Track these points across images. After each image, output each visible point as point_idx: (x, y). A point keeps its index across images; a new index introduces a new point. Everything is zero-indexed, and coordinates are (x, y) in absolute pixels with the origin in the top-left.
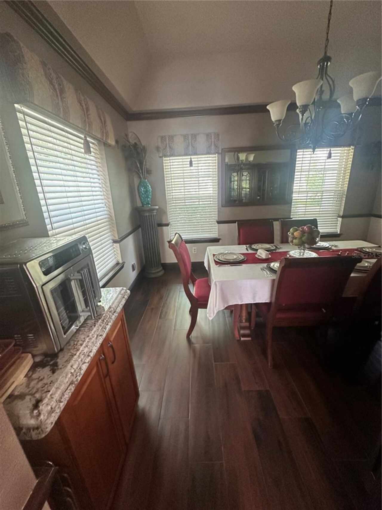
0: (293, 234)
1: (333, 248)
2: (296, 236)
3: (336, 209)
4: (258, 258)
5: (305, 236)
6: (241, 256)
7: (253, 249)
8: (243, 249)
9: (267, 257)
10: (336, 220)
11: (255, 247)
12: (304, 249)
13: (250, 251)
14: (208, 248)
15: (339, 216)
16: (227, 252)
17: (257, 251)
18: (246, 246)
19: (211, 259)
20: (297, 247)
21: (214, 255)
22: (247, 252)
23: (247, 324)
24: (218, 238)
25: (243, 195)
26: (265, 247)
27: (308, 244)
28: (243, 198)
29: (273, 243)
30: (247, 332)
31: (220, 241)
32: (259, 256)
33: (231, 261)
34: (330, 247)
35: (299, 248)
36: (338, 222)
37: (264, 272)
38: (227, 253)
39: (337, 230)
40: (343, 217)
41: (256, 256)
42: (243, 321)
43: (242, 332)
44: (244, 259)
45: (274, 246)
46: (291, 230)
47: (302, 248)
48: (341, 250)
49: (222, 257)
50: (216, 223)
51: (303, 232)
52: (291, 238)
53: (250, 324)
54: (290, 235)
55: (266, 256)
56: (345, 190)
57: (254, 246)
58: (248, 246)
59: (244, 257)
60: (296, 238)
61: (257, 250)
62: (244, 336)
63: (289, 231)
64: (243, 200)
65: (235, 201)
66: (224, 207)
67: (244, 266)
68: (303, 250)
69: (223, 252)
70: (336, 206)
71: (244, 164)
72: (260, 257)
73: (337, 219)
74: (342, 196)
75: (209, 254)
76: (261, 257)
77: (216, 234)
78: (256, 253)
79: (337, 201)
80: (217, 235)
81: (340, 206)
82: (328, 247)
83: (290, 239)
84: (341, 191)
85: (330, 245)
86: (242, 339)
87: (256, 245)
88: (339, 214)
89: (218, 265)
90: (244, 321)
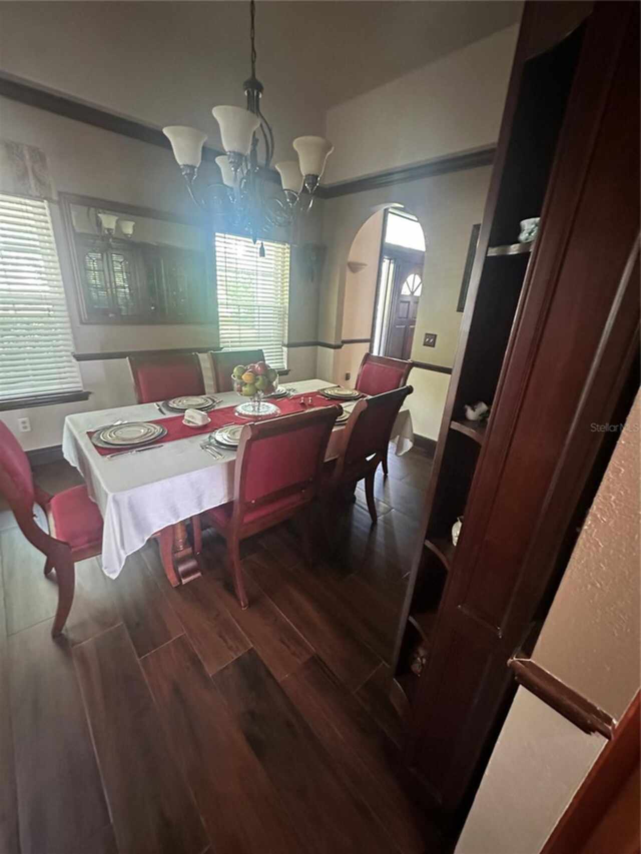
0: (240, 378)
1: (292, 393)
2: (246, 382)
3: (278, 334)
4: (188, 426)
5: (258, 379)
6: (155, 428)
7: (173, 410)
8: (152, 411)
9: (205, 423)
10: (280, 350)
11: (175, 406)
12: (259, 400)
13: (169, 415)
14: (67, 419)
15: (284, 345)
16: (118, 423)
17: (184, 412)
18: (158, 406)
19: (86, 445)
20: (248, 398)
21: (90, 434)
22: (162, 417)
23: (189, 550)
24: (84, 391)
25: (120, 301)
26: (194, 403)
27: (263, 391)
28: (120, 307)
29: (204, 394)
30: (191, 564)
31: (91, 397)
32: (189, 422)
33: (137, 441)
34: (288, 392)
35: (251, 399)
36: (284, 353)
37: (208, 450)
38: (121, 424)
39: (284, 366)
40: (289, 346)
41: (184, 422)
42: (179, 548)
43: (181, 569)
44: (162, 433)
45: (209, 400)
46: (235, 370)
47: (256, 399)
48: (302, 395)
49: (113, 435)
50: (74, 360)
51: (255, 373)
52: (238, 384)
53: (193, 549)
54: (235, 379)
55: (203, 421)
56: (286, 307)
57: (174, 402)
58: (160, 403)
59: (162, 427)
60: (246, 384)
61: (184, 410)
62: (187, 574)
63: (232, 373)
64: (120, 310)
65: (105, 312)
66: (86, 324)
67: (168, 446)
68: (258, 402)
69: (110, 424)
70: (279, 330)
71: (114, 239)
72: (191, 425)
73: (281, 348)
74: (283, 315)
75: (75, 433)
76: (193, 423)
77: (77, 382)
78: (184, 416)
79: (278, 323)
80: (81, 385)
81: (283, 330)
82: (285, 393)
83: (236, 386)
84: (281, 308)
85: (287, 390)
86: (184, 581)
87: (177, 400)
88: (283, 342)
89: (109, 456)
90: (181, 546)
